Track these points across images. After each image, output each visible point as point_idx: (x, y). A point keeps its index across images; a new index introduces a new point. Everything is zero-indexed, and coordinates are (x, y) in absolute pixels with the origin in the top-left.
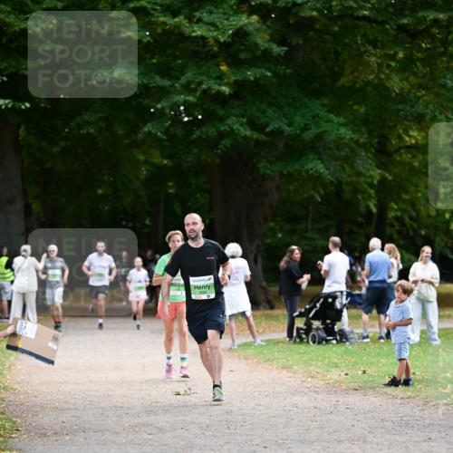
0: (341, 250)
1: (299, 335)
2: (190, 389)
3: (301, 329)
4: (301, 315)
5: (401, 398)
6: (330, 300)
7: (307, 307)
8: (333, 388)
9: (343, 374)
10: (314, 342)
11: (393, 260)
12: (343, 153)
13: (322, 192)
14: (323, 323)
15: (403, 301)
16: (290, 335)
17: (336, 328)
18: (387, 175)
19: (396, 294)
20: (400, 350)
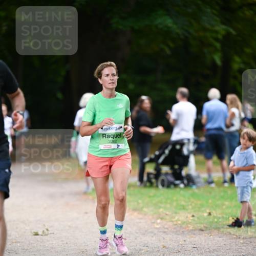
0: (189, 100)
1: (149, 180)
2: (47, 230)
3: (151, 174)
4: (151, 161)
5: (243, 238)
6: (178, 147)
7: (157, 153)
8: (181, 229)
9: (190, 216)
10: (163, 186)
11: (234, 110)
12: (190, 10)
13: (172, 45)
14: (172, 168)
15: (247, 148)
16: (141, 179)
17: (184, 173)
18: (231, 30)
19: (242, 141)
20: (242, 193)
